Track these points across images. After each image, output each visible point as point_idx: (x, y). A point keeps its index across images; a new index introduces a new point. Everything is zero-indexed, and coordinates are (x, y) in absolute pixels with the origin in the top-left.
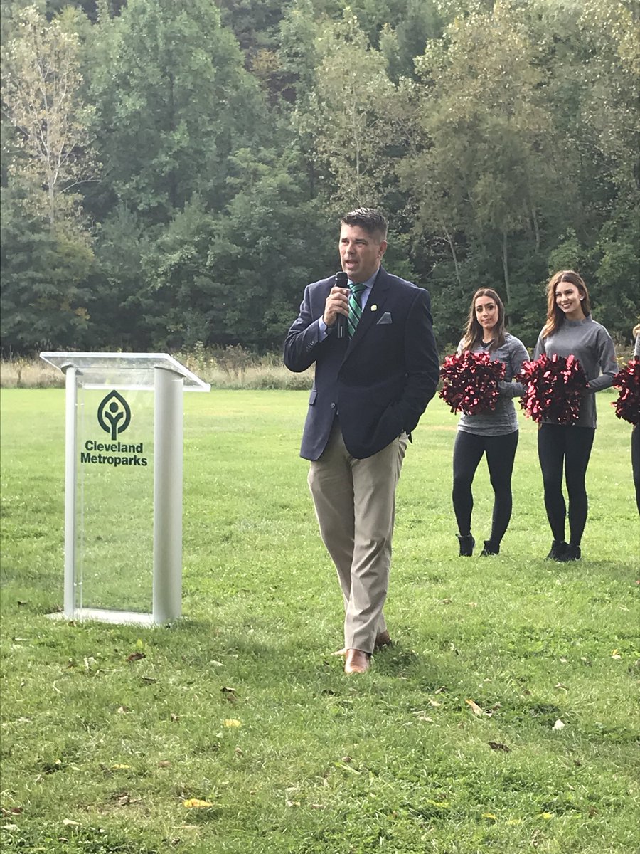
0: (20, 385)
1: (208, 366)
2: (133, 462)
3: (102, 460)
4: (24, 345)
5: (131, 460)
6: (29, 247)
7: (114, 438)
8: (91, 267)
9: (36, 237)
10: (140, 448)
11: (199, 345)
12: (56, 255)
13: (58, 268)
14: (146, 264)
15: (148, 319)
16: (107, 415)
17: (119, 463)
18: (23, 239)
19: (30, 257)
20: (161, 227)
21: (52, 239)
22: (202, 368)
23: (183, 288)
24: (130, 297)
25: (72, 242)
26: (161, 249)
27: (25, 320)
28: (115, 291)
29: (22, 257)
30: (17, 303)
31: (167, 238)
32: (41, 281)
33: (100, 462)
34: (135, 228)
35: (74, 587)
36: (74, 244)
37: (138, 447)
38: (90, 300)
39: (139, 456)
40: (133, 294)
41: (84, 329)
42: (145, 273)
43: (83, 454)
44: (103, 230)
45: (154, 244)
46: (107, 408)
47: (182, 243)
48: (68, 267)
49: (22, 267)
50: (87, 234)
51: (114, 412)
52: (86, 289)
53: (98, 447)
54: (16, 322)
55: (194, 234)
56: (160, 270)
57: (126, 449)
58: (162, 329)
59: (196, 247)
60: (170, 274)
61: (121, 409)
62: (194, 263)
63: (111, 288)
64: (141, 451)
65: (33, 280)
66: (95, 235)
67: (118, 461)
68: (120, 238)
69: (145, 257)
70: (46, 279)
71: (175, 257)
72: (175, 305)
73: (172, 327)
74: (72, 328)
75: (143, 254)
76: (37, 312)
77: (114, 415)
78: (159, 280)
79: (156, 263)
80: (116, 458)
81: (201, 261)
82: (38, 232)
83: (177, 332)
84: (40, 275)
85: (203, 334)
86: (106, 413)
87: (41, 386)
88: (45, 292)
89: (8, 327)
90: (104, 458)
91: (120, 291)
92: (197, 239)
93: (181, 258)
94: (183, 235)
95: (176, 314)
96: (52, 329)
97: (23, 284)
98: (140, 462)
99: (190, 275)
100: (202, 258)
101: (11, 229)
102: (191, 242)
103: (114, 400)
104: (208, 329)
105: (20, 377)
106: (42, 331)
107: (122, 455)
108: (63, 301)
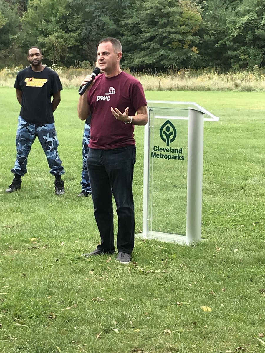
0: (160, 89)
1: (260, 78)
2: (177, 158)
3: (162, 156)
4: (164, 67)
5: (176, 157)
6: (168, 15)
7: (168, 145)
8: (200, 25)
9: (172, 10)
10: (180, 151)
11: (256, 67)
12: (181, 19)
13: (183, 26)
14: (229, 23)
15: (230, 52)
16: (165, 133)
17: (170, 158)
18: (165, 11)
19: (168, 21)
20: (238, 2)
21: (180, 11)
22: (257, 79)
23: (249, 36)
24: (220, 41)
25: (190, 12)
26: (237, 14)
27: (165, 54)
28: (213, 38)
29: (164, 20)
30: (161, 45)
31: (241, 8)
32: (173, 33)
33: (161, 158)
34: (224, 4)
35: (147, 221)
36: (192, 13)
37: (180, 150)
38: (199, 43)
39: (180, 155)
40: (222, 39)
41: (195, 58)
42: (228, 28)
43: (152, 153)
44: (207, 5)
45: (234, 12)
46: (164, 130)
47: (249, 11)
48: (187, 25)
49: (164, 25)
50: (198, 8)
51: (168, 132)
52: (197, 37)
53: (160, 150)
54: (160, 55)
55: (256, 7)
56: (237, 26)
57: (174, 151)
58: (237, 59)
59: (256, 13)
60: (242, 28)
61: (172, 130)
62: (255, 22)
63: (210, 36)
64: (181, 153)
65: (170, 33)
66: (203, 8)
67: (170, 157)
68: (216, 9)
69: (228, 19)
70: (177, 32)
71: (245, 19)
72: (244, 46)
73: (242, 57)
74: (189, 58)
75: (228, 18)
76: (172, 50)
77: (168, 133)
78: (236, 31)
79: (234, 23)
80: (169, 156)
81: (258, 21)
82: (172, 7)
83: (245, 60)
84: (173, 30)
85: (259, 61)
86: (164, 132)
87: (170, 89)
88: (175, 38)
89: (156, 57)
90: (163, 155)
91: (215, 38)
92: (257, 9)
93: (248, 19)
94: (250, 7)
95: (244, 50)
96: (179, 58)
97: (164, 35)
98: (181, 158)
99: (253, 29)
100: (260, 19)
101: (159, 5)
102: (254, 11)
103: (168, 125)
104: (261, 58)
105: (160, 85)
106: (174, 59)
107: (172, 154)
108: (184, 43)
